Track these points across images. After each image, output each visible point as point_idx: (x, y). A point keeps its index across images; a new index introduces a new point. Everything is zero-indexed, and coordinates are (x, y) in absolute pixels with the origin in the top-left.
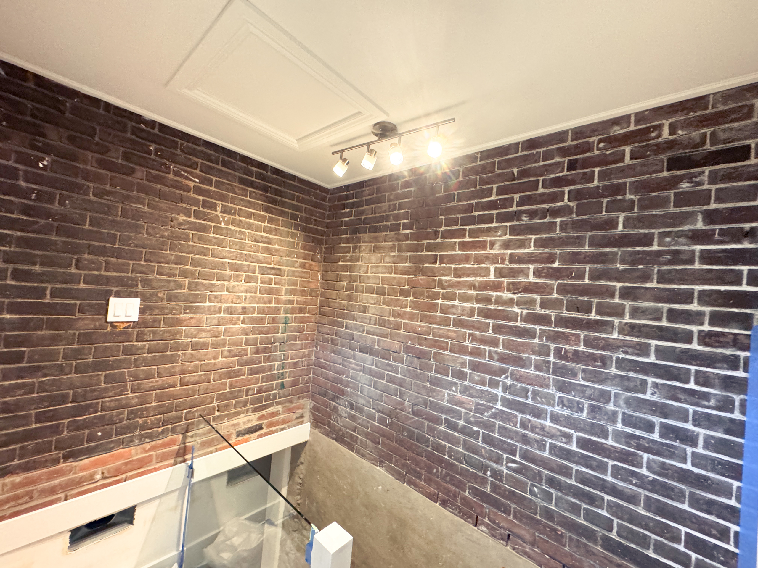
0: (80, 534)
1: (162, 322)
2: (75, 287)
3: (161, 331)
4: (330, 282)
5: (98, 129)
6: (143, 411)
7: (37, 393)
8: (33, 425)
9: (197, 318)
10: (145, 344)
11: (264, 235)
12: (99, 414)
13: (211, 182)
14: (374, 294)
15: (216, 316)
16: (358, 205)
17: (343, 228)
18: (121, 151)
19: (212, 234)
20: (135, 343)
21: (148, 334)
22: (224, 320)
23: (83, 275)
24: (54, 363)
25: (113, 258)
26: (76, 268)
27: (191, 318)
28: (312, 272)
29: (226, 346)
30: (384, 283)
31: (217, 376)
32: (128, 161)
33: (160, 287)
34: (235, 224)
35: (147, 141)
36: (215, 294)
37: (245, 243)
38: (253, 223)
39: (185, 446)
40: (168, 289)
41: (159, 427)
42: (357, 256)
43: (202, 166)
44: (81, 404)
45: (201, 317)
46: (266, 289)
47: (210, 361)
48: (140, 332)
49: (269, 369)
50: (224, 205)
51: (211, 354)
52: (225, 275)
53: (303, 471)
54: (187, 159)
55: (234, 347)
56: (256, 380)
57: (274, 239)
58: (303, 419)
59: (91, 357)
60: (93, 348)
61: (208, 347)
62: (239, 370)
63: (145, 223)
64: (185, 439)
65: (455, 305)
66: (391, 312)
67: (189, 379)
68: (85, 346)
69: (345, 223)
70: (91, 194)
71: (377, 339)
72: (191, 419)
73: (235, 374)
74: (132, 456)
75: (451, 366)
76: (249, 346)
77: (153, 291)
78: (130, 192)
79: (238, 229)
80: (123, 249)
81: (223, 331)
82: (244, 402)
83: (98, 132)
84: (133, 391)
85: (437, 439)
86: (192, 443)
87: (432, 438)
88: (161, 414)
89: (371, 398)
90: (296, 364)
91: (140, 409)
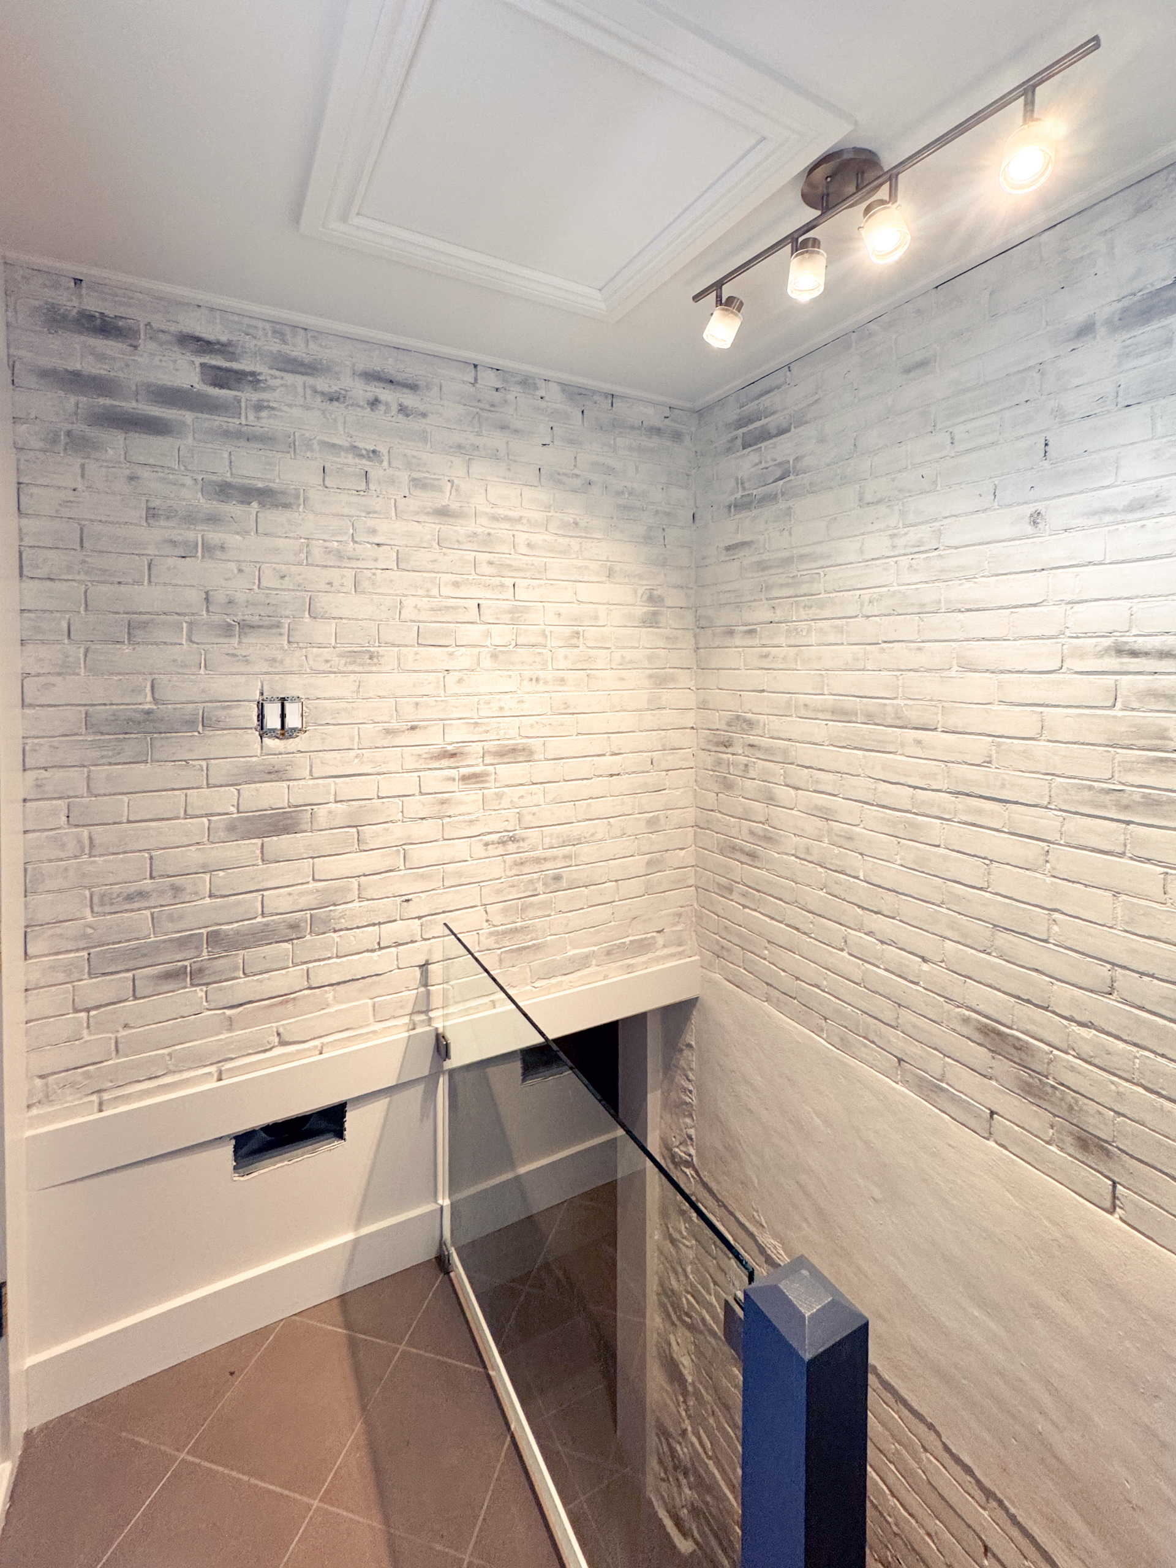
0: (253, 1144)
1: (357, 737)
2: (192, 677)
3: (356, 757)
4: (719, 630)
5: (197, 364)
6: (340, 918)
7: (152, 877)
8: (152, 936)
9: (425, 728)
10: (329, 784)
11: (550, 538)
12: (259, 919)
13: (424, 437)
14: (842, 644)
15: (462, 721)
16: (774, 431)
17: (739, 495)
18: (243, 400)
19: (437, 547)
20: (311, 782)
21: (333, 763)
22: (480, 730)
23: (203, 652)
24: (172, 822)
25: (252, 615)
26: (190, 640)
27: (413, 728)
28: (670, 610)
29: (491, 784)
30: (868, 610)
31: (478, 849)
32: (258, 418)
33: (345, 665)
34: (483, 520)
35: (288, 372)
36: (455, 673)
37: (509, 558)
38: (521, 514)
39: (428, 992)
40: (358, 669)
41: (373, 951)
42: (786, 554)
43: (400, 405)
44: (226, 899)
45: (433, 725)
46: (566, 657)
47: (461, 818)
48: (318, 760)
49: (592, 835)
50: (456, 481)
51: (461, 803)
52: (473, 633)
53: (694, 1065)
54: (370, 396)
55: (507, 786)
56: (565, 857)
57: (575, 544)
58: (681, 949)
59: (234, 810)
60: (236, 793)
61: (454, 786)
62: (522, 836)
63: (303, 540)
64: (427, 977)
65: (1127, 643)
66: (900, 682)
67: (422, 855)
68: (223, 789)
69: (742, 483)
70: (200, 494)
71: (864, 755)
72: (434, 938)
73: (517, 845)
74: (328, 1006)
75: (1128, 823)
76: (541, 783)
77: (333, 675)
78: (270, 481)
79: (492, 531)
80: (267, 596)
81: (482, 752)
82: (543, 905)
83: (198, 370)
84: (317, 877)
85: (1094, 1032)
86: (441, 986)
87: (1075, 1027)
88: (374, 925)
89: (859, 907)
90: (651, 822)
91: (332, 914)
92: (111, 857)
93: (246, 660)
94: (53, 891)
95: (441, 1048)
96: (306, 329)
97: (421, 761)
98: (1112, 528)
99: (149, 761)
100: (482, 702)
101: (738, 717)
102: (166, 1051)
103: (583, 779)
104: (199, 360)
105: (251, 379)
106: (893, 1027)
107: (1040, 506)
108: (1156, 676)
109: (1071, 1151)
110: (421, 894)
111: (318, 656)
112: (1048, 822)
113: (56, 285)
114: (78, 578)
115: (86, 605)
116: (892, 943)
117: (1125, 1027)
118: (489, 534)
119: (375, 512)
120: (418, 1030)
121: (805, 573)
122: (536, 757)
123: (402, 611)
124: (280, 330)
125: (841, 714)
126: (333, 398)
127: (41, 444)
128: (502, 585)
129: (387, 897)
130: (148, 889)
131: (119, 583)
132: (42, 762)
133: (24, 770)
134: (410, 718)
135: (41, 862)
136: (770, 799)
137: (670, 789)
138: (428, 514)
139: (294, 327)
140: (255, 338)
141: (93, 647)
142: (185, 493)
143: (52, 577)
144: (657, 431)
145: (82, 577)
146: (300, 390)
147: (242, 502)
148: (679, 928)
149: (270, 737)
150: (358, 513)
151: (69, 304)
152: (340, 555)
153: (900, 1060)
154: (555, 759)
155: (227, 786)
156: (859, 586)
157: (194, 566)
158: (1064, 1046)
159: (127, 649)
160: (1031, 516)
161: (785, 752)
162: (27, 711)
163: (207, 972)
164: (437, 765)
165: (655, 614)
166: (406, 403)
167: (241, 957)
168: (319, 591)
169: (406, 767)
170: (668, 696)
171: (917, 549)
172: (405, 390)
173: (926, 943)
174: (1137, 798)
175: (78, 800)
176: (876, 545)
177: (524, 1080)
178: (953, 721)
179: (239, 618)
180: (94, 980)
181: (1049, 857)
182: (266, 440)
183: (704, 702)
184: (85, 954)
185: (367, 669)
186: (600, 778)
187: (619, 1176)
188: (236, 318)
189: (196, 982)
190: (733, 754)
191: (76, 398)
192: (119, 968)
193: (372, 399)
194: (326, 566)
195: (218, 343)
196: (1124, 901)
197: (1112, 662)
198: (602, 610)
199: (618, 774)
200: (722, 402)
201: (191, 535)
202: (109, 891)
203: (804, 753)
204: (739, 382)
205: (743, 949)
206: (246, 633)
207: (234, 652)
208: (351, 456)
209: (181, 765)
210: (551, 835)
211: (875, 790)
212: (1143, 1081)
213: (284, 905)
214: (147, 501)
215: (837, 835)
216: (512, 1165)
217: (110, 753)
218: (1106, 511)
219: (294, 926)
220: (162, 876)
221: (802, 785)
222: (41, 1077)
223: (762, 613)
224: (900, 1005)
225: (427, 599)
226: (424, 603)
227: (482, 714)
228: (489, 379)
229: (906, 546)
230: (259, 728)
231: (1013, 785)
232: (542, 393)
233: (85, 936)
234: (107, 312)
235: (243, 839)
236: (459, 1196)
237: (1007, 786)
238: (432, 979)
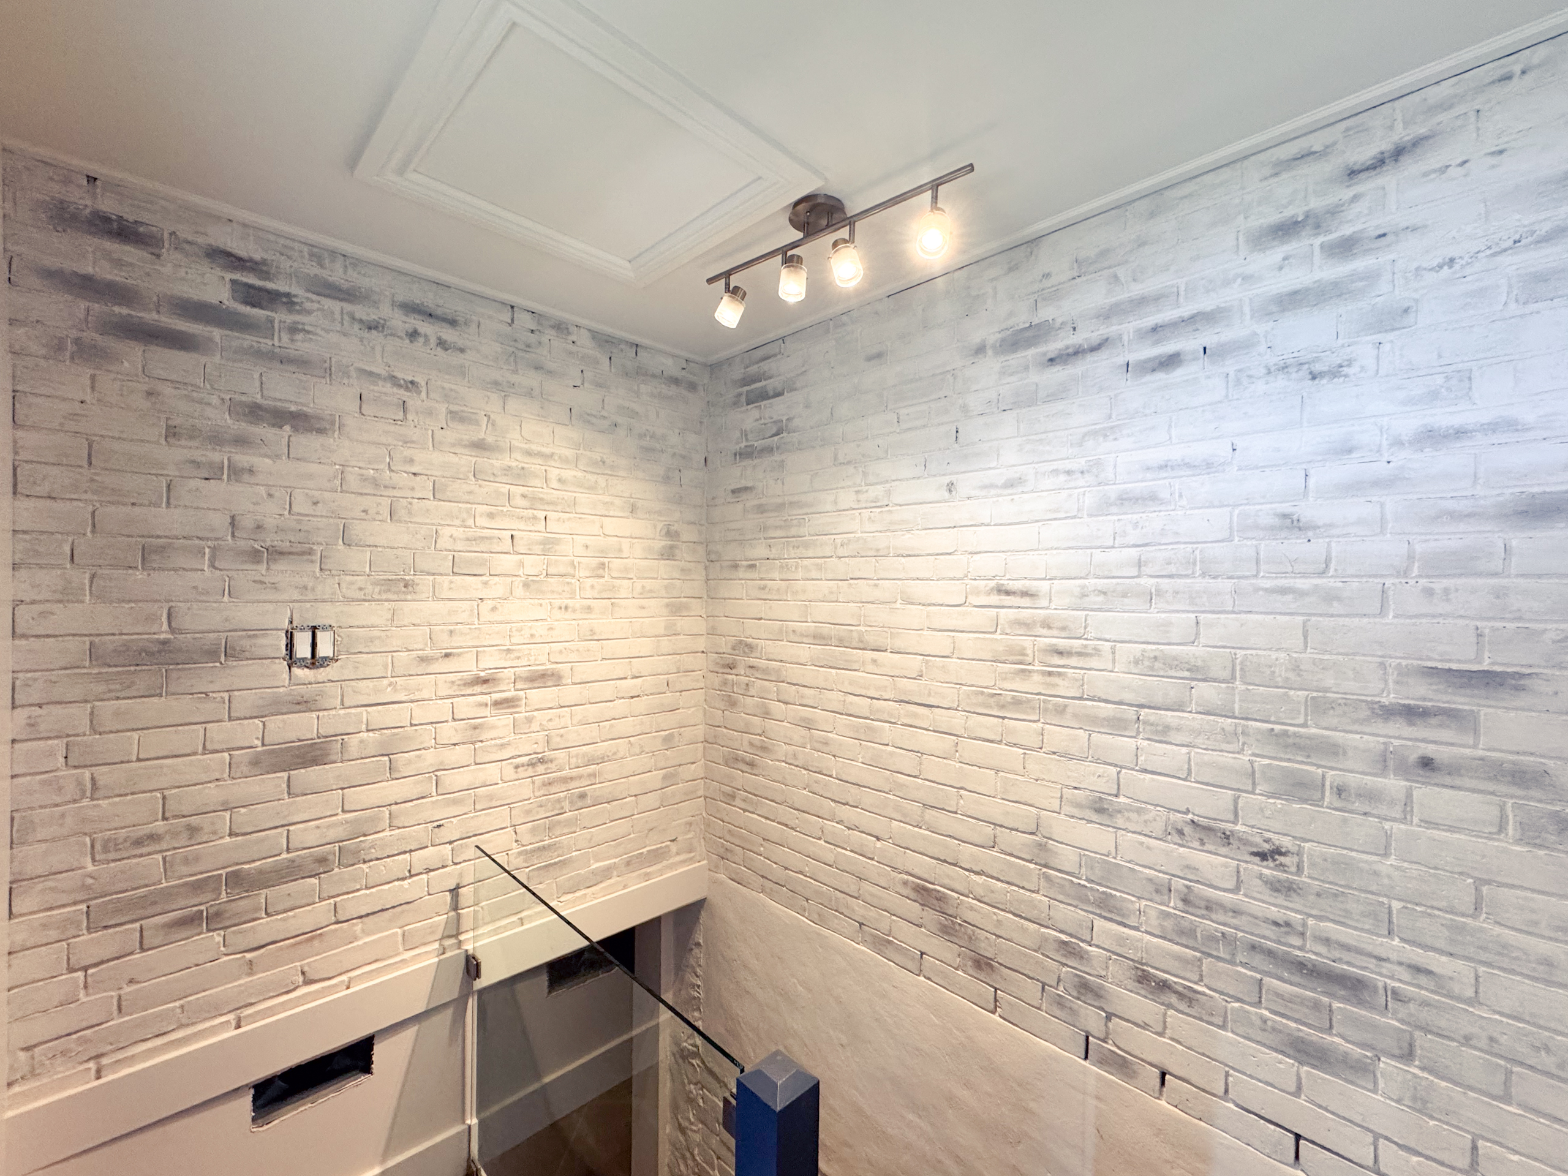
0: (271, 1093)
1: (390, 665)
2: (215, 605)
3: (390, 685)
4: (725, 564)
5: (227, 279)
6: (370, 848)
7: (164, 818)
8: (163, 881)
9: (459, 655)
10: (362, 713)
11: (580, 474)
12: (284, 856)
13: (462, 371)
14: (821, 579)
15: (495, 648)
16: (771, 393)
17: (743, 445)
18: (276, 321)
19: (473, 479)
20: (342, 712)
21: (366, 691)
22: (512, 656)
23: (227, 579)
24: (190, 758)
25: (282, 541)
26: (212, 566)
27: (447, 655)
28: (685, 544)
29: (522, 709)
30: (840, 552)
31: (509, 772)
32: (292, 340)
33: (380, 593)
34: (517, 455)
35: (325, 296)
36: (489, 602)
37: (541, 492)
38: (554, 451)
39: (459, 915)
40: (395, 597)
41: (403, 879)
42: (779, 500)
43: (439, 338)
44: (248, 836)
45: (467, 652)
46: (592, 587)
47: (493, 742)
48: (350, 689)
49: (615, 754)
50: (492, 416)
51: (493, 727)
52: (507, 562)
53: (702, 962)
54: (409, 328)
55: (537, 710)
56: (589, 775)
57: (602, 481)
58: (692, 855)
59: (259, 743)
60: (261, 725)
61: (486, 712)
62: (553, 756)
63: (337, 467)
64: (457, 901)
65: (1003, 585)
66: (862, 612)
67: (455, 780)
68: (246, 722)
69: (746, 435)
70: (227, 413)
71: (837, 673)
72: (465, 861)
73: (546, 766)
74: (356, 939)
75: (1003, 718)
76: (568, 706)
77: (367, 604)
78: (303, 405)
79: (526, 466)
80: (299, 522)
81: (513, 677)
82: (569, 823)
83: (228, 286)
84: (346, 808)
85: (984, 877)
86: (472, 909)
87: (973, 876)
88: (405, 852)
89: (833, 800)
90: (668, 739)
91: (363, 845)
92: (117, 799)
93: (274, 587)
94: (46, 841)
95: (472, 967)
96: (344, 256)
97: (456, 687)
98: (995, 499)
99: (164, 694)
100: (514, 629)
101: (741, 642)
102: (177, 1004)
103: (606, 702)
104: (229, 276)
105: (286, 300)
106: (856, 898)
107: (953, 478)
108: (1020, 610)
109: (971, 972)
110: (452, 819)
111: (352, 583)
112: (956, 721)
113: (66, 181)
114: (84, 497)
115: (94, 526)
116: (856, 828)
117: (1002, 871)
118: (523, 468)
119: (413, 442)
120: (448, 955)
121: (794, 517)
122: (564, 682)
123: (438, 541)
124: (317, 254)
125: (819, 638)
126: (372, 326)
127: (43, 351)
128: (535, 518)
129: (419, 824)
130: (161, 831)
131: (133, 504)
132: (35, 699)
133: (13, 708)
134: (445, 645)
135: (32, 809)
136: (766, 714)
137: (683, 708)
138: (465, 446)
139: (333, 253)
140: (289, 257)
141: (100, 572)
142: (209, 412)
143: (53, 495)
144: (675, 381)
145: (89, 496)
146: (338, 316)
147: (274, 426)
148: (690, 836)
149: (299, 667)
150: (395, 442)
151: (81, 202)
152: (375, 483)
153: (861, 924)
154: (580, 683)
155: (251, 718)
156: (834, 532)
157: (219, 488)
158: (966, 892)
159: (140, 575)
160: (948, 485)
161: (778, 671)
162: (17, 642)
163: (227, 915)
164: (469, 691)
165: (672, 547)
166: (444, 337)
167: (264, 896)
168: (353, 519)
169: (440, 693)
170: (683, 623)
171: (874, 504)
172: (444, 324)
173: (877, 824)
174: (1009, 699)
175: (79, 739)
176: (847, 499)
177: (550, 992)
178: (899, 644)
179: (268, 544)
180: (94, 935)
181: (959, 748)
182: (302, 363)
183: (714, 628)
184: (83, 907)
185: (402, 597)
186: (622, 700)
187: (635, 1073)
188: (272, 238)
189: (212, 927)
190: (737, 675)
191: (87, 304)
192: (123, 920)
193: (410, 331)
194: (361, 494)
195: (251, 260)
196: (1002, 776)
197: (995, 599)
198: (625, 544)
199: (638, 696)
200: (729, 361)
201: (216, 456)
202: (113, 836)
203: (794, 672)
204: (744, 346)
205: (743, 848)
206: (275, 560)
207: (263, 579)
208: (389, 385)
209: (199, 698)
210: (577, 756)
211: (844, 701)
212: (1012, 909)
213: (311, 839)
214: (168, 419)
215: (816, 741)
216: (538, 1077)
217: (118, 686)
218: (992, 486)
219: (322, 860)
220: (176, 817)
221: (791, 700)
222: (27, 1049)
223: (760, 551)
224: (861, 879)
225: (462, 529)
226: (459, 533)
227: (514, 640)
228: (525, 321)
229: (867, 501)
230: (288, 657)
231: (936, 693)
232: (574, 338)
233: (85, 887)
234: (125, 216)
235: (268, 773)
236: (486, 1114)
237: (933, 694)
238: (463, 902)
